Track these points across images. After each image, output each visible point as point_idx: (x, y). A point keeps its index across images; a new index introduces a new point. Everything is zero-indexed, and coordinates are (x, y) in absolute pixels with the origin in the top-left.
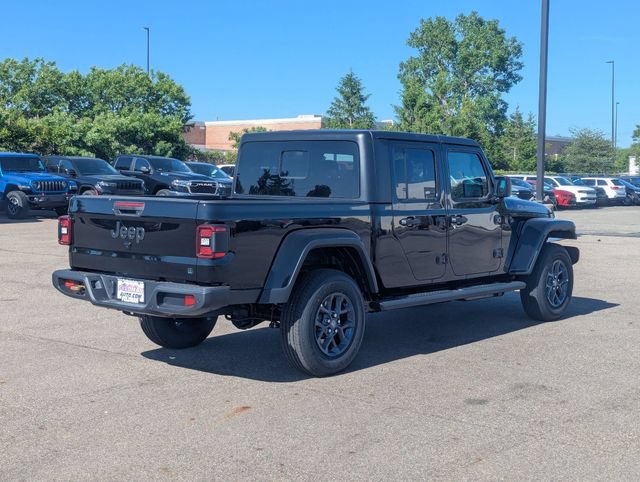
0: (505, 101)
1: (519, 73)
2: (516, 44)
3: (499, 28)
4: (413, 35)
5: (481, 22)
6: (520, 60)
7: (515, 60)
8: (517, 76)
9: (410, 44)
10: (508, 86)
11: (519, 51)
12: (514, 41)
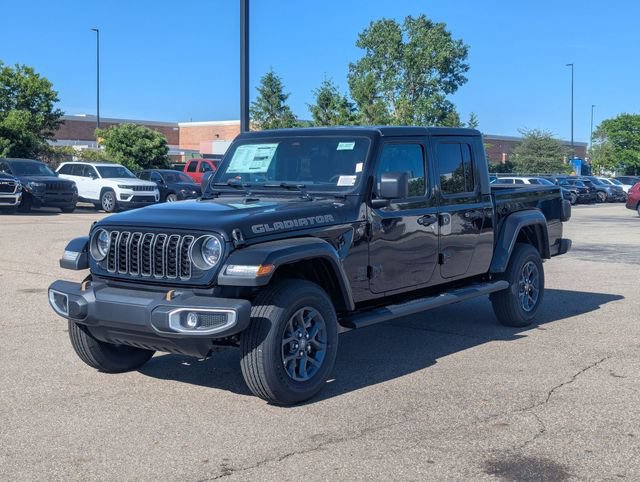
0: (452, 102)
1: (465, 75)
2: (461, 46)
3: (447, 30)
4: (362, 36)
5: (428, 25)
6: (466, 62)
7: (461, 62)
8: (462, 77)
9: (358, 45)
10: (455, 88)
11: (465, 53)
12: (461, 43)
